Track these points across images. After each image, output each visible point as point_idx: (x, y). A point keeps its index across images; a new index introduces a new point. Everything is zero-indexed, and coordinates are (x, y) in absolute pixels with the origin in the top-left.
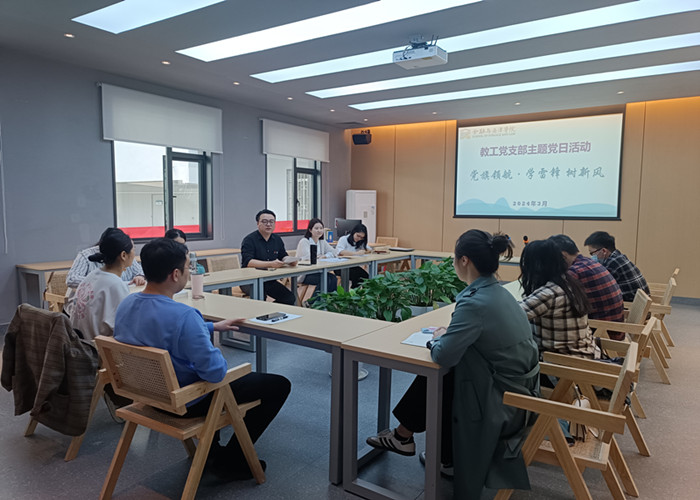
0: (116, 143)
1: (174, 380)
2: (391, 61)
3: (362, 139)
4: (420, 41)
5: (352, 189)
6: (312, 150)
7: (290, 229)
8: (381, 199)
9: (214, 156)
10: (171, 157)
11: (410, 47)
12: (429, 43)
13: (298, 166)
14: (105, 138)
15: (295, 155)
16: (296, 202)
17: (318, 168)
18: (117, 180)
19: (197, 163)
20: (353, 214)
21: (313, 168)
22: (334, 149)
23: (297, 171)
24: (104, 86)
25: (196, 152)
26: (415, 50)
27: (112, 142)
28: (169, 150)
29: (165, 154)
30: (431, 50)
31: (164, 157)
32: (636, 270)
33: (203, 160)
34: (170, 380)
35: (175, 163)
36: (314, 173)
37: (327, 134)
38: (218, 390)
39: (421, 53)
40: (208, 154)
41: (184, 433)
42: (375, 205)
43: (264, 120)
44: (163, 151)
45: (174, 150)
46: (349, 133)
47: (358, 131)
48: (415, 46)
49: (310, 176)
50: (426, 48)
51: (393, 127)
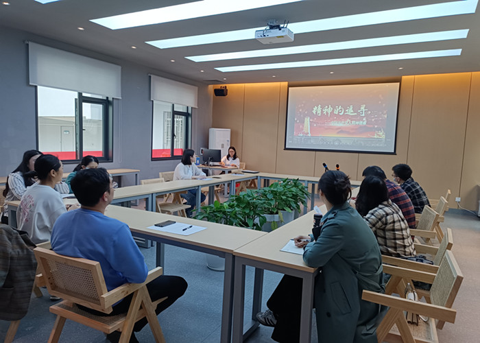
0: (38, 87)
1: (104, 285)
2: (254, 37)
3: (221, 93)
4: (275, 24)
5: (213, 127)
6: (186, 99)
7: (169, 155)
8: (234, 135)
9: (114, 101)
10: (82, 100)
11: (268, 28)
12: (282, 26)
13: (175, 110)
14: (30, 84)
15: (173, 102)
16: (173, 135)
17: (190, 112)
18: (39, 115)
19: (101, 106)
20: (214, 145)
21: (186, 111)
22: (201, 99)
23: (175, 113)
24: (31, 44)
25: (100, 97)
26: (272, 30)
27: (36, 87)
28: (80, 94)
29: (77, 97)
30: (284, 31)
31: (76, 99)
32: (424, 192)
33: (106, 103)
34: (100, 286)
35: (84, 104)
36: (187, 115)
37: (197, 88)
38: (137, 291)
39: (276, 32)
40: (110, 99)
41: (110, 328)
42: (229, 139)
43: (152, 76)
44: (76, 95)
45: (84, 95)
46: (211, 88)
47: (219, 86)
48: (272, 27)
49: (183, 117)
50: (280, 29)
51: (243, 84)
